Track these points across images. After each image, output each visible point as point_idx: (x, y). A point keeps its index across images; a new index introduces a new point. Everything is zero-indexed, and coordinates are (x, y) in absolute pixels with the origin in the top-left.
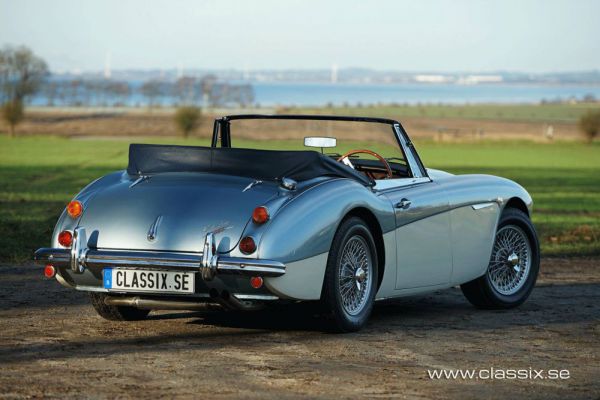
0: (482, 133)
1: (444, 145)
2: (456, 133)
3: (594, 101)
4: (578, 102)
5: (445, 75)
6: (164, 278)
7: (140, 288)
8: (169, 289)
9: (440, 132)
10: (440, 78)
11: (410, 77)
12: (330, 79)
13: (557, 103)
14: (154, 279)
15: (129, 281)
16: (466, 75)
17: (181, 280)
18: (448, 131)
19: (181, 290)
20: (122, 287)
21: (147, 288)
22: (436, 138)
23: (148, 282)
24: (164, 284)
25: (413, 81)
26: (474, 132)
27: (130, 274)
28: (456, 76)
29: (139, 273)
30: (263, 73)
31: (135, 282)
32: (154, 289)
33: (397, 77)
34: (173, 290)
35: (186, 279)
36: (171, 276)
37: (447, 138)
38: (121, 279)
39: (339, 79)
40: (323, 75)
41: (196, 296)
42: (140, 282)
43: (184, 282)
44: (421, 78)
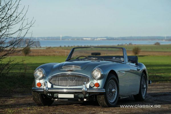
3: (132, 45)
4: (128, 45)
5: (91, 38)
10: (90, 39)
12: (60, 40)
16: (97, 38)
25: (82, 40)
28: (94, 38)
30: (41, 38)
33: (78, 39)
39: (62, 39)
40: (58, 38)
44: (85, 39)
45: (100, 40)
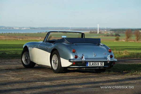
0: (27, 38)
1: (21, 41)
2: (22, 38)
4: (45, 33)
5: (19, 27)
6: (98, 63)
7: (94, 66)
8: (99, 66)
9: (20, 38)
10: (18, 28)
11: (12, 28)
13: (41, 33)
14: (96, 64)
15: (92, 64)
16: (23, 28)
17: (101, 64)
18: (21, 38)
19: (101, 66)
20: (90, 66)
21: (95, 66)
22: (19, 40)
23: (95, 64)
24: (98, 65)
26: (26, 38)
27: (92, 63)
28: (21, 28)
29: (93, 63)
31: (93, 65)
32: (96, 66)
33: (10, 28)
34: (100, 66)
35: (102, 63)
36: (100, 63)
37: (21, 39)
38: (90, 64)
41: (104, 66)
42: (94, 64)
43: (102, 64)
44: (14, 28)
45: (26, 29)
